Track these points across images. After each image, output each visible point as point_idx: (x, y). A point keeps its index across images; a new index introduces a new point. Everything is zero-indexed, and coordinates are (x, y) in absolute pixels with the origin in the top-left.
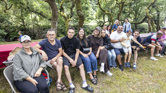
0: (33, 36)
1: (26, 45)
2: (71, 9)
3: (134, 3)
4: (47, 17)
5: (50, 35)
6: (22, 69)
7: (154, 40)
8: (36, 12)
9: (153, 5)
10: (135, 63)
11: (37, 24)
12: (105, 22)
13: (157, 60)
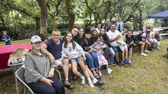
0: (14, 35)
1: (37, 46)
2: (57, 7)
3: (118, 3)
4: (31, 15)
5: (55, 35)
6: (35, 70)
7: (144, 37)
8: (18, 10)
9: (136, 6)
10: (130, 59)
11: (20, 23)
12: (92, 21)
13: (147, 55)
